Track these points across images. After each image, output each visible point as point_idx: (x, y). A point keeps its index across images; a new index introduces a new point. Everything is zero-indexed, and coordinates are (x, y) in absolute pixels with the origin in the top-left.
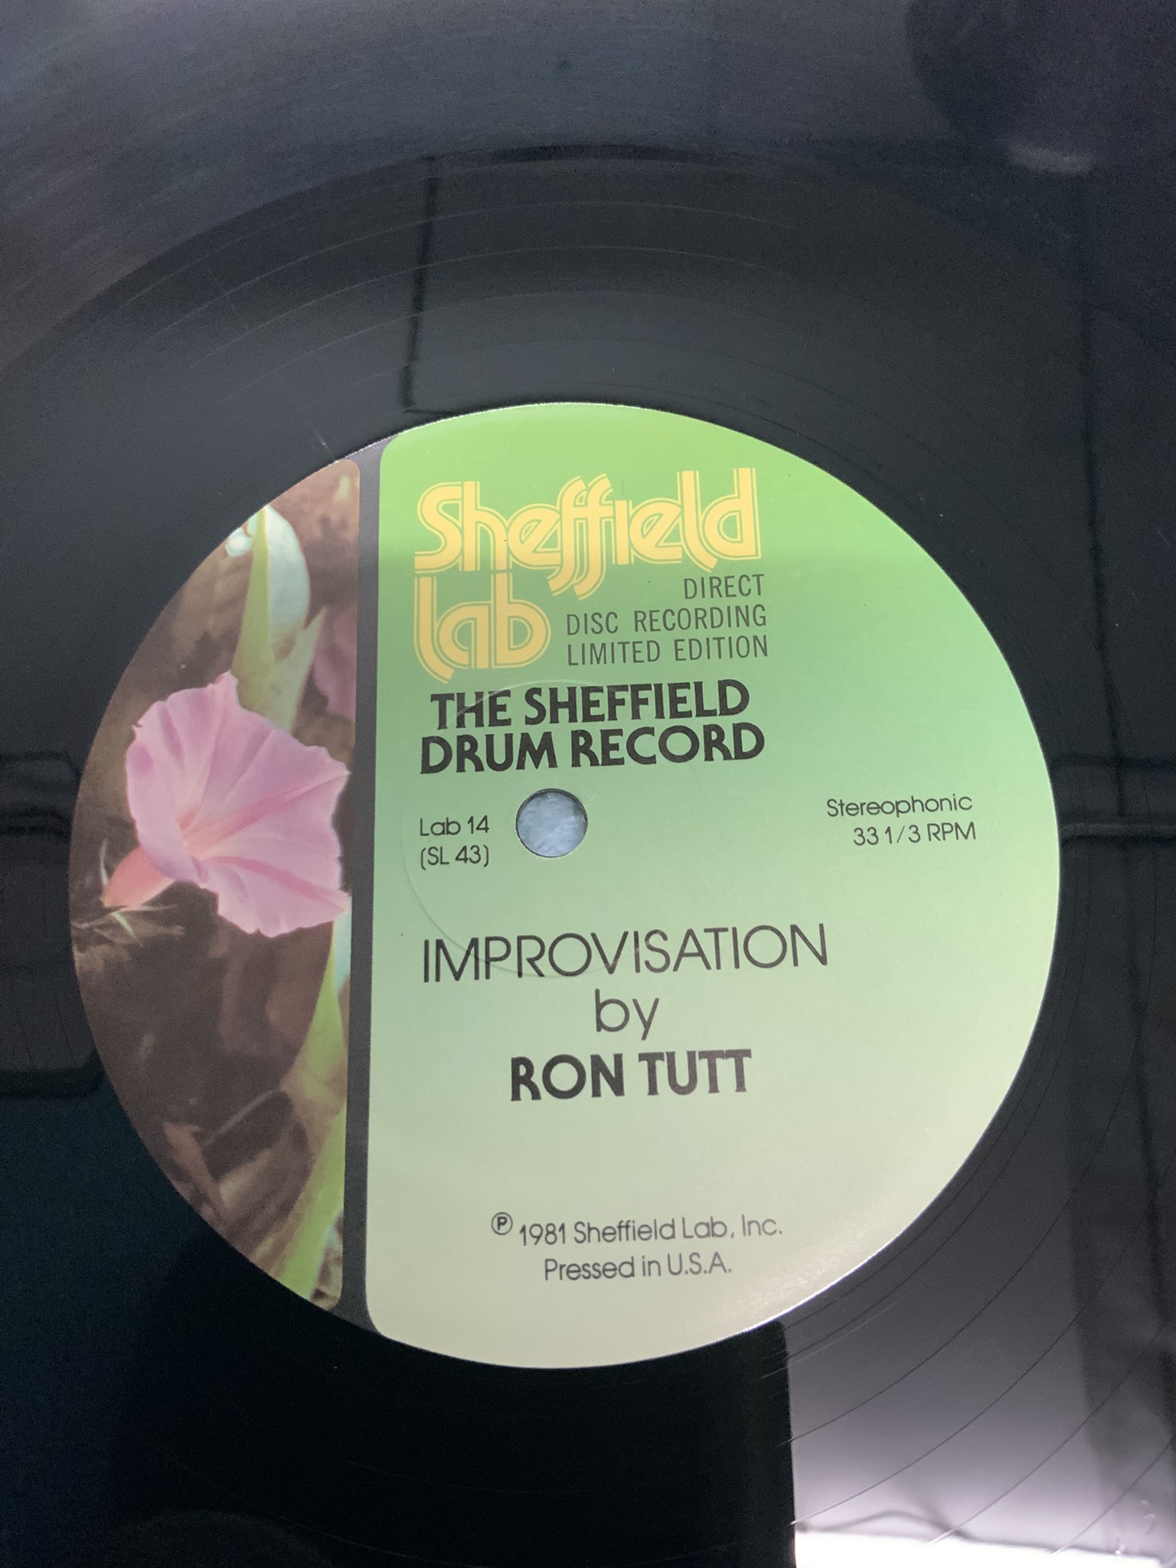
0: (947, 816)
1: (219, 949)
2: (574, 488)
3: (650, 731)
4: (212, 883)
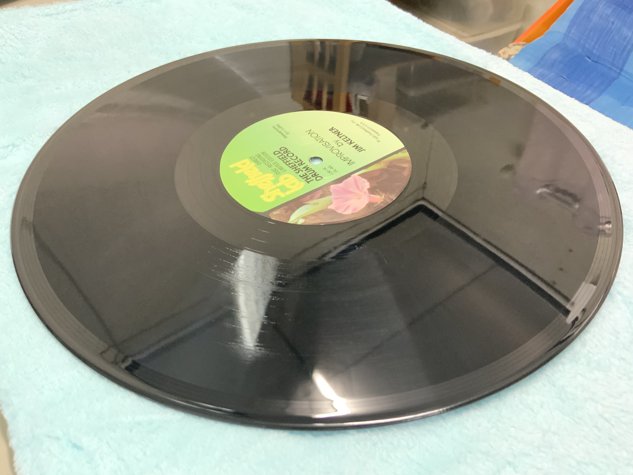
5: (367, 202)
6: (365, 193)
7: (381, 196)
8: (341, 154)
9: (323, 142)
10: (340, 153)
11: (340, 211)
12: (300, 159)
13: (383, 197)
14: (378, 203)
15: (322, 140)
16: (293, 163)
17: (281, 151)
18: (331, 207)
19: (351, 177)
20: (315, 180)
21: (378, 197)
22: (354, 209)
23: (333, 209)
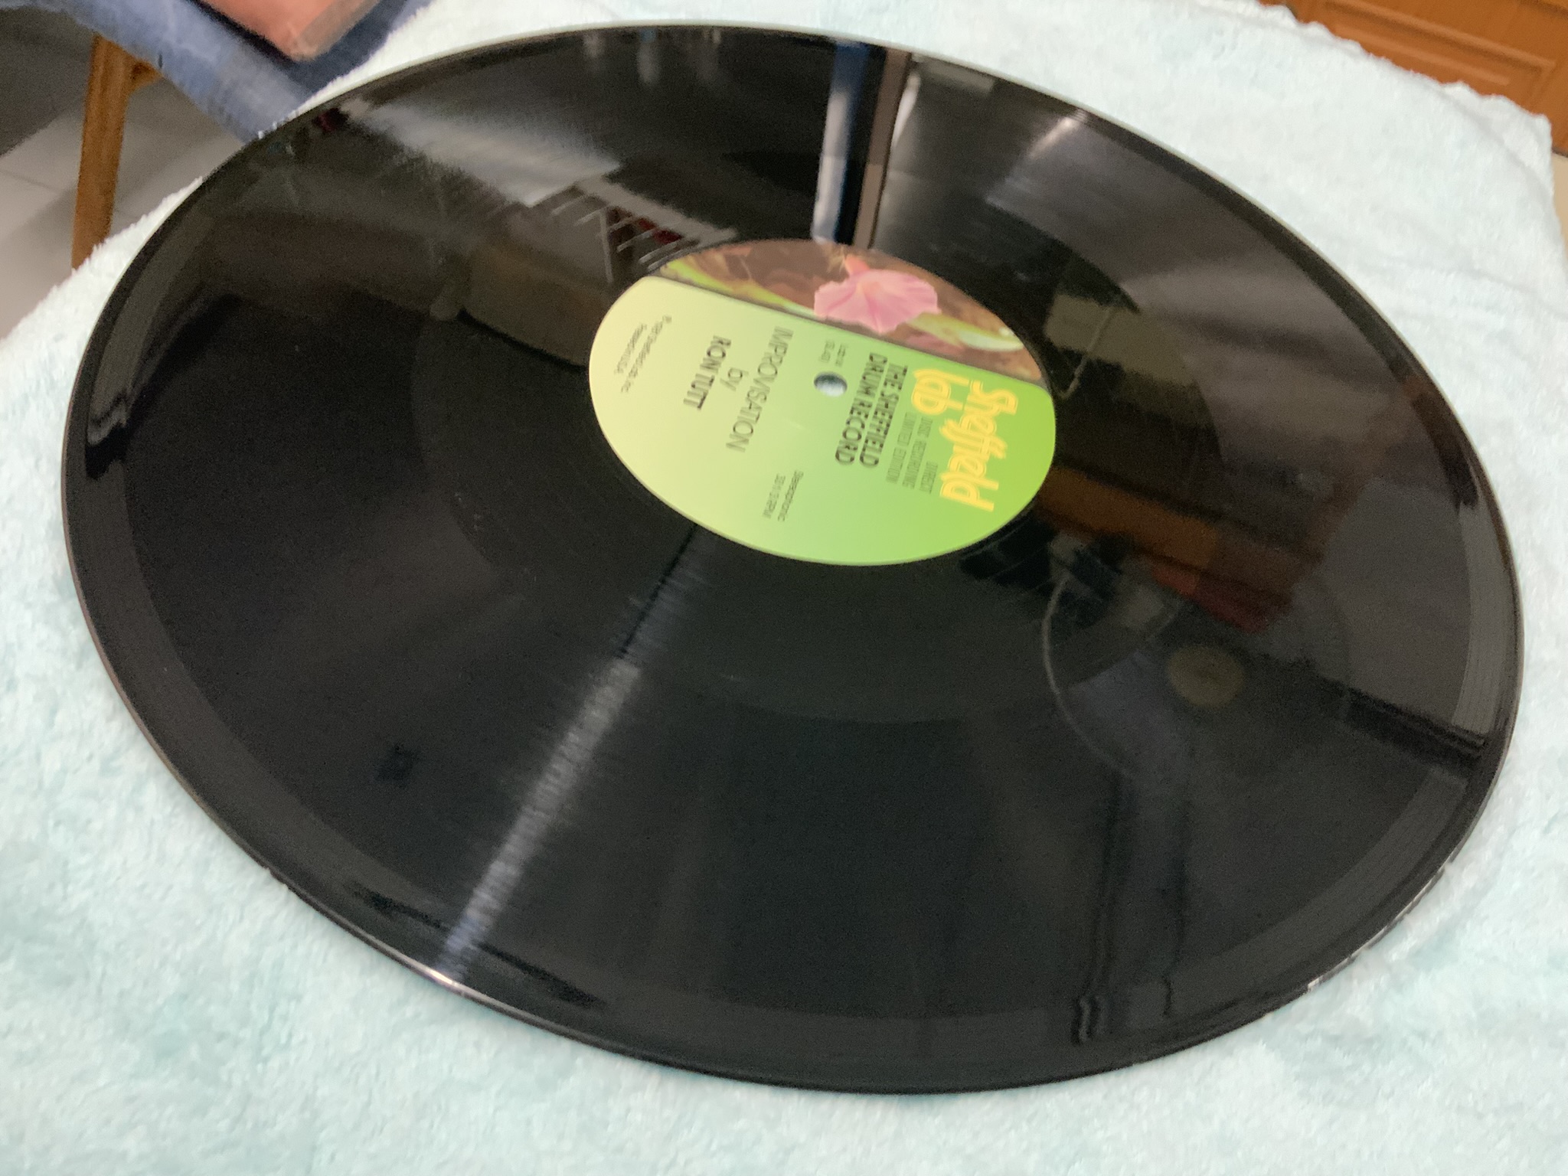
0: (778, 509)
1: (816, 278)
2: (1002, 444)
3: (863, 426)
4: (845, 284)
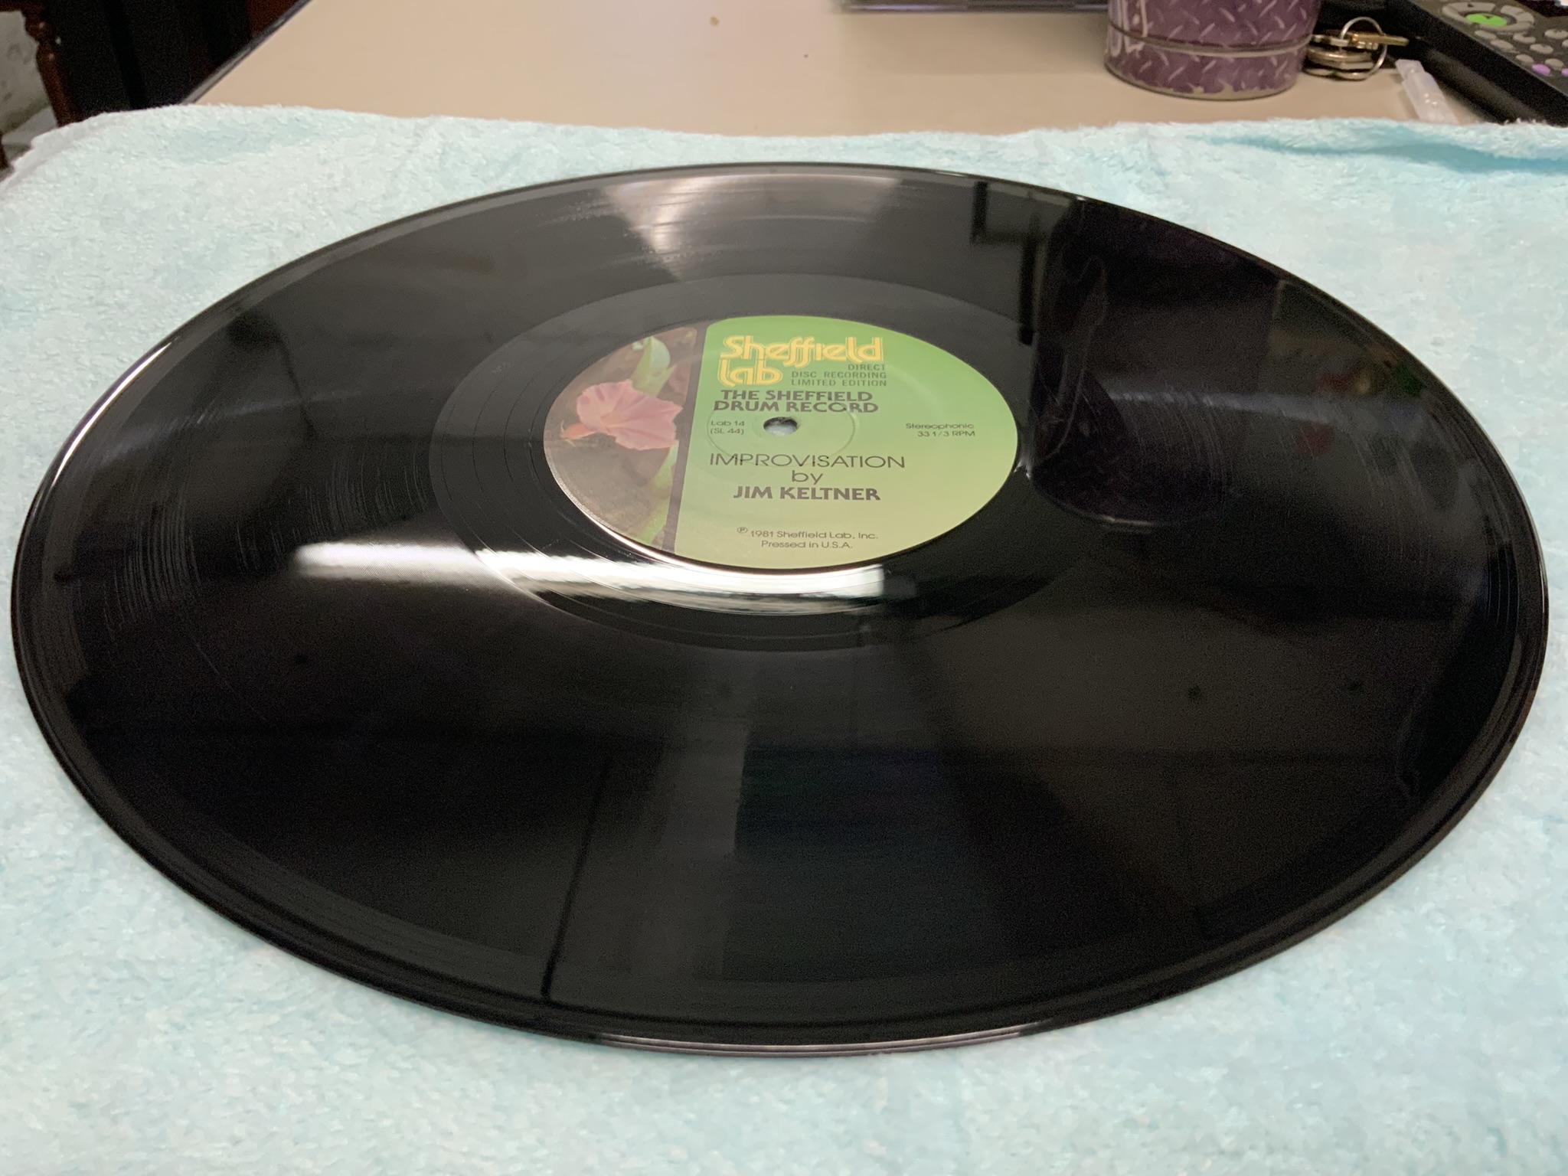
5: (582, 418)
6: (608, 430)
7: (574, 441)
8: (763, 461)
9: (835, 462)
10: (769, 462)
11: (604, 387)
12: (810, 411)
13: (567, 440)
14: (565, 429)
15: (844, 462)
16: (807, 398)
17: (866, 406)
18: (626, 384)
19: (677, 437)
20: (722, 399)
21: (579, 437)
22: (586, 401)
23: (620, 383)
